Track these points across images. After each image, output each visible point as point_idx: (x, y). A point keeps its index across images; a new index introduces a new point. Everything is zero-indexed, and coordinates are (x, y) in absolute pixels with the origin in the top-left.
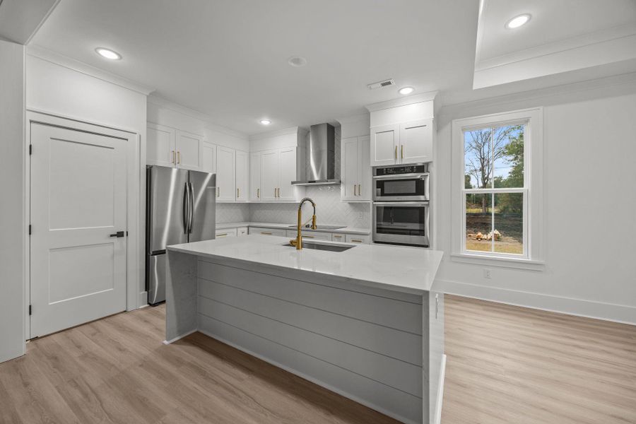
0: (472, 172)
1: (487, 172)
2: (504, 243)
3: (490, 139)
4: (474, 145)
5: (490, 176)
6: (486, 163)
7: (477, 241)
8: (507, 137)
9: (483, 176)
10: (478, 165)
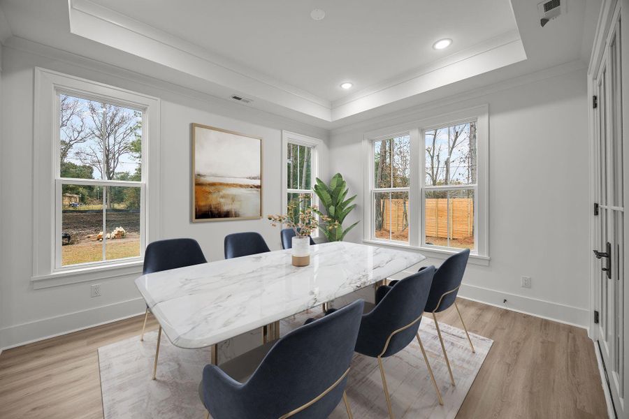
0: (94, 163)
1: (112, 165)
2: (129, 240)
3: (116, 132)
4: (97, 133)
5: (116, 171)
6: (111, 156)
7: (98, 243)
8: (134, 134)
9: (108, 169)
10: (101, 156)
